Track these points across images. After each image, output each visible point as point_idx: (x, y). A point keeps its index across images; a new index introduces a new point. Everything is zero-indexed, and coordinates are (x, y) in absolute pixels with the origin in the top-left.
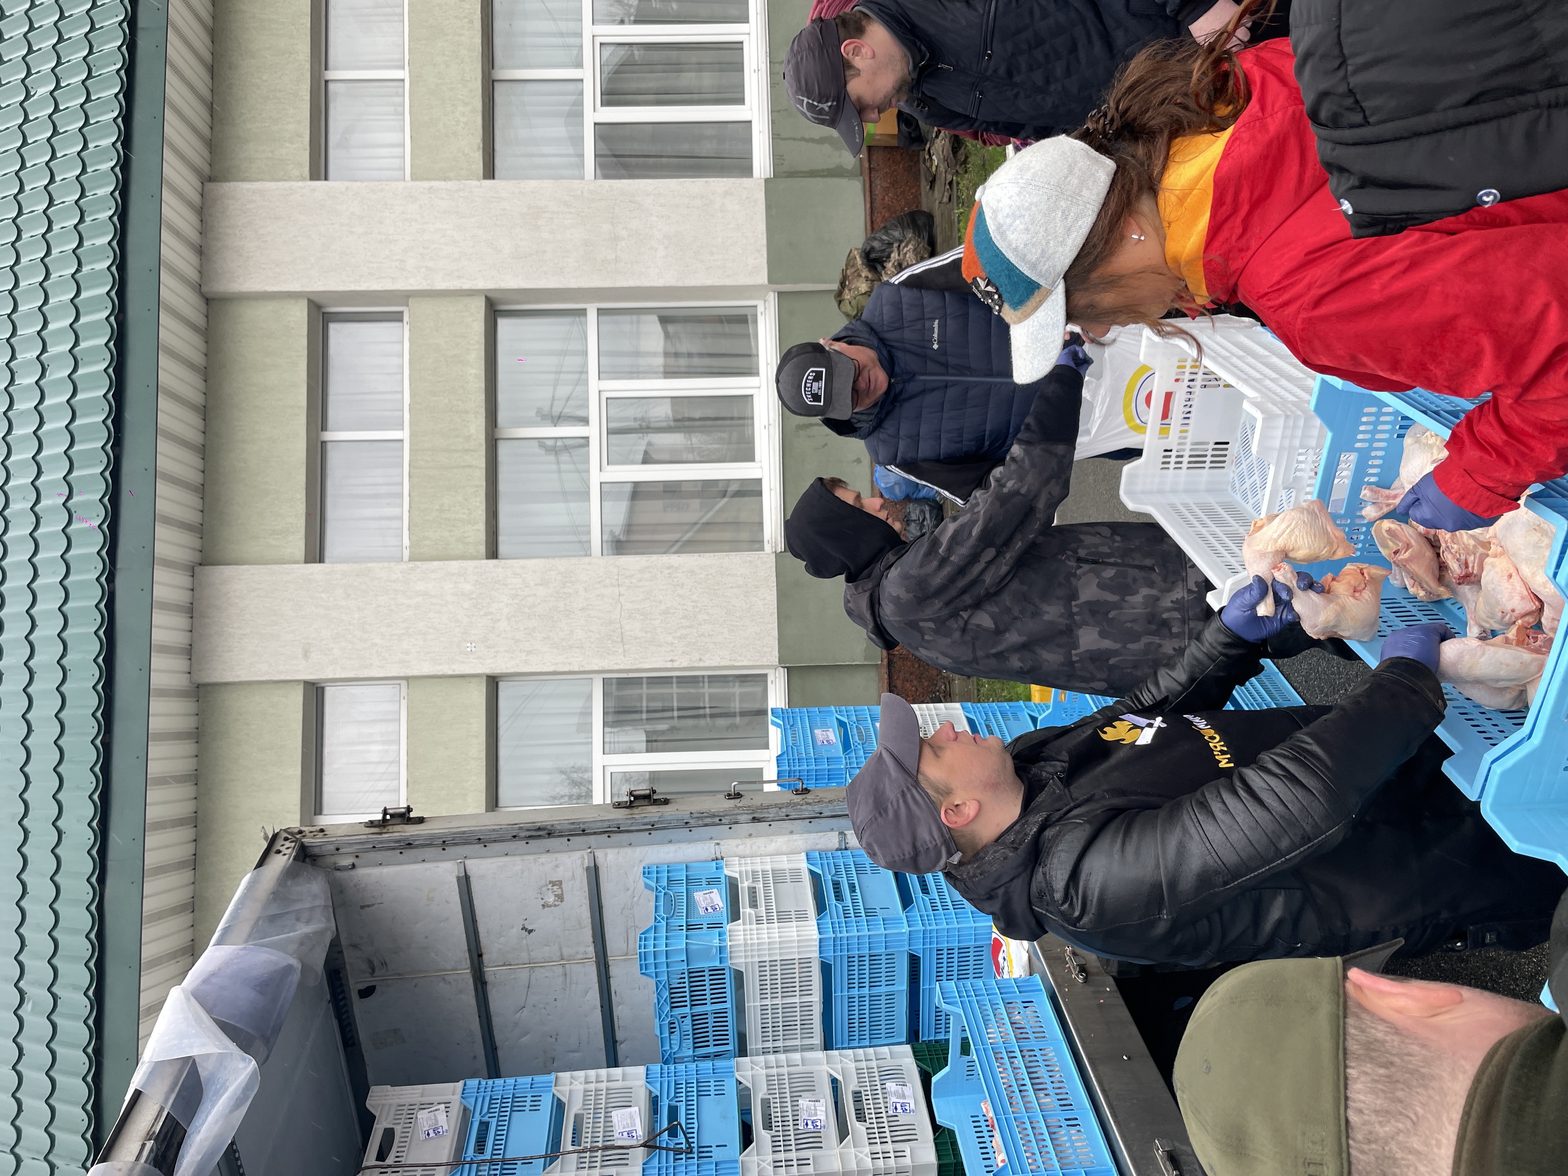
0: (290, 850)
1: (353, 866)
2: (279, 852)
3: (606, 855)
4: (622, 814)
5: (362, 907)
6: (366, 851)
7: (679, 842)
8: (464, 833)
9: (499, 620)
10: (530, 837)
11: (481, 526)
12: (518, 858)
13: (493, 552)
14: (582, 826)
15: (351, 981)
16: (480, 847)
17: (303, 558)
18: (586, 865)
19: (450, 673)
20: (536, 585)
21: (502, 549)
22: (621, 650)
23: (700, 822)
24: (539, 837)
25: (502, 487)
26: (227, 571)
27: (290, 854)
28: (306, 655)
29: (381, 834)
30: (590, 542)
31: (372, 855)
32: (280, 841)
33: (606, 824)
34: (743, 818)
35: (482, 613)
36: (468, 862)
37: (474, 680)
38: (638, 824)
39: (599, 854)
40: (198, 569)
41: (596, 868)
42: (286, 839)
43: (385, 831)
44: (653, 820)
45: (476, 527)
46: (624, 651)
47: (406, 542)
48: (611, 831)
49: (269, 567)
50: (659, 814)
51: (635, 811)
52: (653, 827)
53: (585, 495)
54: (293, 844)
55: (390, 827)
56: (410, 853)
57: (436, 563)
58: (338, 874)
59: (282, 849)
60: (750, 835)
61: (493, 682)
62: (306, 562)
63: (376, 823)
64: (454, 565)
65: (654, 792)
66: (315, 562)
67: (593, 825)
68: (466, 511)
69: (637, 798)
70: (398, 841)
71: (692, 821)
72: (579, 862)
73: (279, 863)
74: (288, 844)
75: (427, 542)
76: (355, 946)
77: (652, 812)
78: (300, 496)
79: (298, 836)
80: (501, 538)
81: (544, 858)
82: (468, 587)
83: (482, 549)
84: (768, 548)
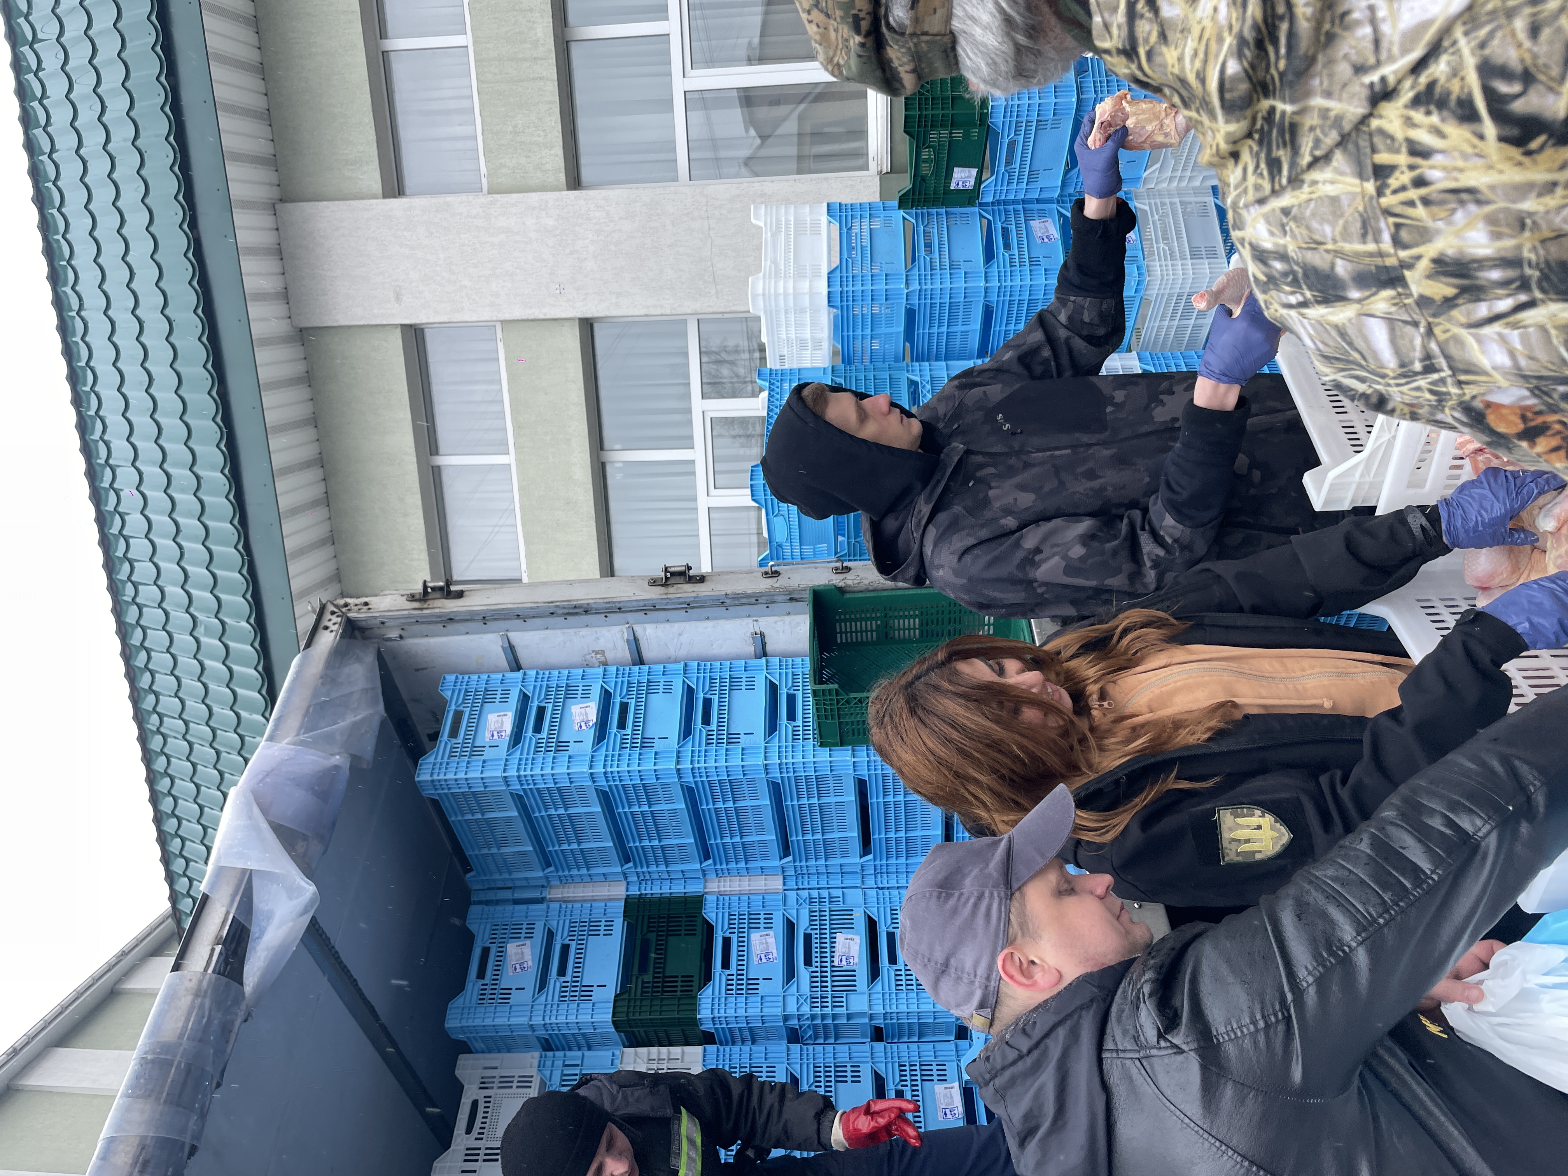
0: (337, 626)
1: (401, 637)
2: (326, 628)
3: (645, 629)
5: (417, 670)
6: (411, 624)
7: (716, 618)
8: (503, 610)
9: (585, 259)
10: (568, 614)
11: (559, 151)
12: (559, 632)
13: (575, 182)
14: (618, 605)
16: (519, 622)
17: (380, 191)
18: (626, 637)
19: (542, 317)
20: (621, 218)
21: (586, 174)
22: (713, 291)
23: (737, 602)
24: (577, 614)
25: (580, 98)
26: (308, 207)
27: (337, 631)
28: (398, 298)
29: (421, 609)
30: (675, 160)
31: (417, 627)
32: (327, 616)
33: (642, 603)
34: (779, 598)
35: (568, 251)
36: (510, 634)
37: (567, 323)
38: (673, 603)
39: (638, 628)
40: (278, 206)
41: (636, 640)
42: (333, 613)
43: (426, 606)
44: (688, 600)
45: (552, 152)
46: (717, 292)
47: (483, 170)
48: (648, 609)
49: (348, 202)
50: (694, 595)
51: (671, 590)
52: (688, 606)
53: (668, 105)
54: (339, 619)
55: (431, 602)
56: (450, 627)
57: (515, 196)
58: (389, 643)
59: (329, 624)
60: (789, 614)
61: (587, 326)
62: (385, 196)
63: (417, 597)
64: (534, 198)
65: (689, 568)
66: (394, 197)
67: (629, 604)
68: (541, 132)
69: (673, 574)
70: (440, 617)
71: (728, 601)
72: (619, 635)
73: (327, 640)
74: (335, 619)
75: (504, 171)
76: (416, 701)
77: (688, 591)
79: (344, 610)
80: (584, 160)
81: (584, 632)
82: (550, 222)
83: (562, 177)
84: (873, 165)
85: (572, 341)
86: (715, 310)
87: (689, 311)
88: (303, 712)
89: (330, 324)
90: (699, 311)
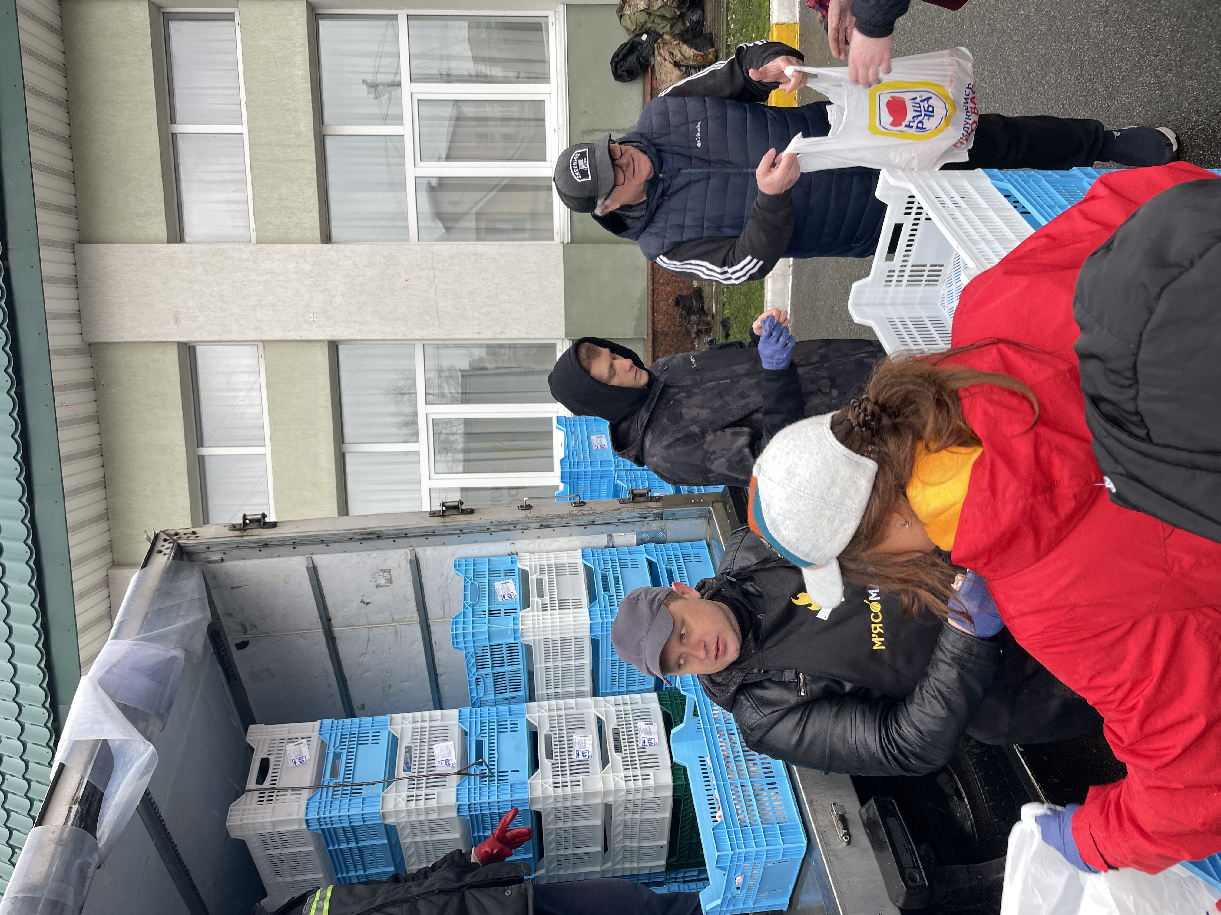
0: (169, 550)
1: (222, 560)
2: (160, 552)
3: (425, 552)
4: (435, 522)
5: (233, 588)
6: (232, 549)
7: (482, 542)
8: (310, 536)
9: (335, 296)
10: (363, 539)
11: (315, 214)
12: (355, 554)
13: (327, 238)
14: (405, 532)
15: (229, 638)
16: (322, 546)
17: (166, 238)
18: (409, 557)
19: (298, 338)
20: (365, 266)
21: (336, 233)
22: (437, 323)
23: (499, 529)
24: (371, 539)
25: (332, 178)
26: (102, 248)
27: (170, 554)
28: (177, 321)
29: (242, 536)
30: (407, 227)
31: (237, 552)
32: (160, 543)
33: (424, 530)
34: (533, 525)
35: (321, 289)
36: (314, 557)
37: (318, 344)
38: (449, 530)
39: (419, 551)
40: (77, 246)
41: (417, 561)
42: (165, 540)
43: (245, 534)
44: (461, 527)
45: (311, 215)
46: (440, 324)
47: (253, 225)
48: (428, 535)
49: (138, 245)
50: (466, 523)
51: (447, 519)
52: (461, 532)
53: (403, 186)
54: (171, 545)
55: (249, 531)
56: (265, 551)
57: (279, 246)
58: (210, 565)
59: (162, 549)
60: (538, 537)
61: (334, 346)
62: (169, 242)
63: (238, 527)
64: (295, 248)
65: (462, 503)
66: (177, 243)
67: (414, 531)
68: (301, 200)
69: (448, 508)
70: (257, 542)
71: (492, 528)
72: (403, 556)
73: (161, 561)
74: (167, 545)
75: (270, 227)
76: (229, 615)
77: (461, 520)
78: (158, 183)
79: (175, 538)
80: (334, 223)
81: (375, 554)
82: (307, 267)
83: (318, 234)
84: (557, 238)
85: (322, 358)
86: (438, 337)
87: (417, 337)
88: (142, 617)
89: (116, 340)
90: (426, 337)
